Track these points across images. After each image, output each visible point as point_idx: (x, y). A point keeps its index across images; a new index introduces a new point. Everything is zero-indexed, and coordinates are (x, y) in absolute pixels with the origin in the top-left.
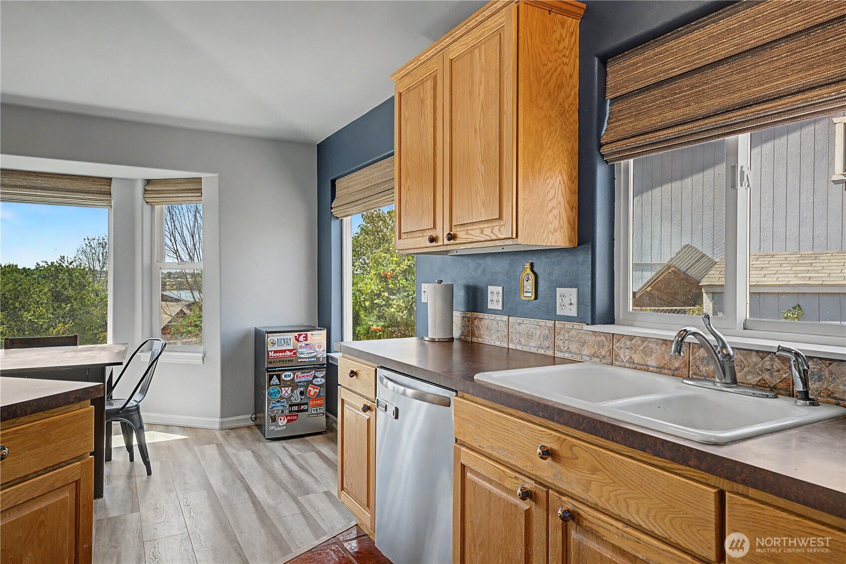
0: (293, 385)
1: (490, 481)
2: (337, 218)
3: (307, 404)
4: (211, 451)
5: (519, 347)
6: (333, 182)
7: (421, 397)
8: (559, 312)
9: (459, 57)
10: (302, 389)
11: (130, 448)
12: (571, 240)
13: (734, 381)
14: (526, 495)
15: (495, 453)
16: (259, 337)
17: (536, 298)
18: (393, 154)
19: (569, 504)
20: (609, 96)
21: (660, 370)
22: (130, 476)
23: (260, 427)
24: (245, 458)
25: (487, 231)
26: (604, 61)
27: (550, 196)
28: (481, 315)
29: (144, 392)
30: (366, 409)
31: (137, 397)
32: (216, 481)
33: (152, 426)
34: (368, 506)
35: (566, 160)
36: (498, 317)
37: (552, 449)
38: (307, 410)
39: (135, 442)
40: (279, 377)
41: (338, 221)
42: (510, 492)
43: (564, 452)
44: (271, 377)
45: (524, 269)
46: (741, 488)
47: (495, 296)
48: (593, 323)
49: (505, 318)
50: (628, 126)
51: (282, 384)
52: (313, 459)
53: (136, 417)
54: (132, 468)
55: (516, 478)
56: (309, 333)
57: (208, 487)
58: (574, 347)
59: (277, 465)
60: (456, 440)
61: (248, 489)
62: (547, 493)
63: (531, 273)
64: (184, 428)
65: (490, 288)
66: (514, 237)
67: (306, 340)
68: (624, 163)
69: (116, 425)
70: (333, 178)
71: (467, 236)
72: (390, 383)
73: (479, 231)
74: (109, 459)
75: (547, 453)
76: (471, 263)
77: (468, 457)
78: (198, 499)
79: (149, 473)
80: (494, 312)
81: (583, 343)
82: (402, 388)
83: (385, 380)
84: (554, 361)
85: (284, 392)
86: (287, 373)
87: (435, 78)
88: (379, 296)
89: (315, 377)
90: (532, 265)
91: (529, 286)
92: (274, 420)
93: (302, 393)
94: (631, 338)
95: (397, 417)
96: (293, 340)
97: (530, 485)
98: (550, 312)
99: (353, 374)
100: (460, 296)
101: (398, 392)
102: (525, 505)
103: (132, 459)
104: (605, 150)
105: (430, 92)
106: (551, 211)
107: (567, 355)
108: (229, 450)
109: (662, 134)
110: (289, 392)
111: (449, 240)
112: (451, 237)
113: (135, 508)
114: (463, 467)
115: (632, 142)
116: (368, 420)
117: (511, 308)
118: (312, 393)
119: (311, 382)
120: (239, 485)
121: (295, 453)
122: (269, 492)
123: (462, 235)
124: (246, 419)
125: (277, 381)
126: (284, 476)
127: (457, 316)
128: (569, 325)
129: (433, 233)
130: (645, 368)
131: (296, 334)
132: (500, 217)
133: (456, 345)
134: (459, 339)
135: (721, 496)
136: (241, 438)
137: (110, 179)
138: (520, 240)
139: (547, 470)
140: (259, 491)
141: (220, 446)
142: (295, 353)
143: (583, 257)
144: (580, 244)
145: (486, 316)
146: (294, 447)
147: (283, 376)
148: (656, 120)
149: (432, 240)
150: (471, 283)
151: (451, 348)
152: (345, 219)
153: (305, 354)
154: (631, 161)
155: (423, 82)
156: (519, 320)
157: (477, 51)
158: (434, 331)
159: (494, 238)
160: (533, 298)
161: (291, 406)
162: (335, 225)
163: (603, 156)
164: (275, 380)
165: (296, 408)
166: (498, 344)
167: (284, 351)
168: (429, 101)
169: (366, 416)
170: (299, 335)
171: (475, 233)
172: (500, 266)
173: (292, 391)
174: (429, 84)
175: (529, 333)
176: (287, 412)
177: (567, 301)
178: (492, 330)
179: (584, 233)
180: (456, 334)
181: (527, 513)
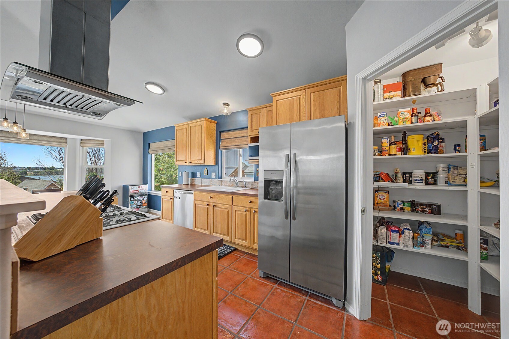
0: (138, 200)
1: (201, 205)
3: (142, 205)
5: (204, 184)
6: (149, 144)
8: (212, 177)
9: (193, 127)
10: (141, 201)
12: (214, 164)
13: (238, 186)
14: (208, 205)
15: (202, 200)
16: (125, 187)
17: (208, 175)
19: (214, 204)
20: (221, 139)
21: (229, 186)
25: (198, 162)
26: (220, 132)
27: (211, 156)
30: (171, 199)
34: (171, 219)
35: (214, 149)
36: (199, 179)
38: (142, 207)
40: (133, 198)
41: (150, 155)
42: (205, 205)
43: (213, 197)
44: (131, 198)
45: (205, 168)
46: (234, 195)
47: (198, 175)
48: (218, 179)
49: (201, 179)
50: (223, 145)
51: (134, 200)
55: (206, 203)
56: (142, 186)
58: (215, 184)
60: (194, 200)
62: (211, 203)
63: (207, 170)
65: (198, 173)
67: (142, 188)
68: (223, 151)
73: (196, 161)
75: (211, 198)
76: (193, 167)
77: (196, 202)
80: (199, 178)
83: (176, 192)
84: (211, 186)
85: (135, 202)
86: (136, 197)
87: (186, 129)
89: (144, 198)
90: (207, 168)
91: (206, 172)
93: (140, 202)
94: (224, 181)
95: (179, 199)
96: (138, 188)
97: (208, 203)
98: (210, 178)
99: (167, 192)
100: (190, 175)
105: (185, 132)
106: (211, 158)
110: (137, 202)
112: (190, 162)
114: (196, 204)
115: (224, 148)
116: (171, 201)
117: (202, 177)
118: (143, 202)
119: (143, 199)
123: (193, 162)
125: (133, 199)
127: (189, 179)
128: (214, 179)
129: (186, 161)
130: (227, 186)
132: (201, 159)
133: (189, 185)
135: (232, 197)
137: (67, 138)
138: (205, 164)
139: (211, 200)
142: (138, 191)
143: (217, 167)
144: (216, 164)
145: (196, 179)
148: (228, 145)
149: (185, 163)
150: (193, 172)
151: (188, 186)
152: (152, 154)
153: (141, 192)
154: (225, 150)
156: (204, 179)
157: (196, 127)
158: (184, 182)
159: (200, 163)
163: (220, 149)
164: (132, 199)
165: (138, 207)
166: (199, 184)
167: (135, 191)
170: (140, 186)
172: (200, 168)
173: (138, 202)
175: (206, 181)
176: (136, 208)
177: (214, 175)
178: (197, 181)
179: (217, 163)
180: (189, 183)
181: (208, 208)
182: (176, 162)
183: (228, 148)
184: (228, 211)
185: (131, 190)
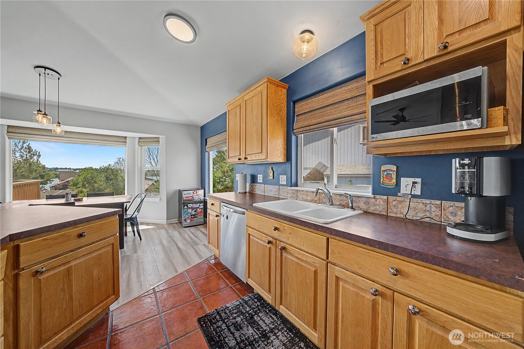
0: (192, 208)
1: (258, 238)
2: (208, 152)
3: (197, 215)
4: (163, 232)
5: (268, 195)
6: (206, 139)
7: (235, 212)
8: (281, 183)
9: (248, 99)
10: (195, 210)
11: (134, 231)
12: (284, 160)
13: (332, 204)
14: (269, 242)
15: (259, 230)
16: (180, 192)
17: (273, 179)
18: (226, 131)
19: (283, 245)
20: (296, 114)
21: (311, 201)
22: (134, 241)
23: (181, 223)
24: (175, 234)
25: (257, 157)
26: (294, 103)
27: (278, 145)
28: (255, 184)
29: (138, 211)
30: (217, 216)
31: (136, 213)
32: (165, 242)
33: (142, 224)
34: (218, 248)
35: (283, 134)
36: (261, 185)
37: (277, 228)
38: (197, 217)
39: (135, 229)
40: (187, 206)
41: (208, 153)
42: (264, 242)
43: (281, 228)
44: (184, 206)
45: (270, 169)
46: (334, 237)
47: (260, 178)
48: (291, 187)
49: (263, 185)
51: (188, 208)
52: (199, 234)
53: (135, 220)
54: (134, 238)
55: (266, 237)
56: (198, 191)
57: (162, 243)
58: (285, 194)
59: (187, 236)
60: (247, 226)
61: (176, 244)
62: (276, 241)
63: (272, 170)
64: (153, 224)
65: (259, 175)
66: (266, 158)
67: (197, 193)
68: (300, 136)
69: (128, 223)
70: (206, 138)
71: (251, 158)
72: (225, 207)
73: (255, 156)
74: (126, 235)
75: (276, 229)
76: (253, 167)
77: (250, 231)
78: (158, 248)
79: (141, 240)
80: (260, 183)
81: (288, 193)
82: (229, 209)
83: (223, 206)
84: (279, 199)
85: (189, 211)
86: (190, 204)
87: (240, 106)
88: (222, 178)
89: (200, 206)
90: (272, 168)
91: (271, 174)
92: (185, 220)
93: (195, 211)
94: (303, 191)
95: (227, 219)
96: (192, 193)
97: (271, 239)
98: (278, 183)
99: (212, 204)
100: (249, 178)
101: (228, 210)
102: (269, 246)
103: (134, 235)
104: (295, 131)
105: (239, 110)
106: (278, 150)
107: (283, 197)
108: (170, 231)
109: (311, 127)
110: (191, 211)
111: (245, 159)
112: (246, 158)
113: (136, 252)
114: (249, 234)
115: (302, 130)
116: (218, 220)
117: (265, 182)
118: (199, 211)
119: (198, 207)
120: (173, 243)
121: (193, 231)
122: (183, 245)
123: (249, 158)
124: (176, 220)
126: (189, 239)
127: (248, 185)
128: (283, 187)
129: (240, 157)
130: (307, 200)
131: (193, 191)
132: (262, 152)
133: (247, 194)
134: (248, 192)
135: (328, 239)
136: (174, 227)
137: (126, 137)
138: (268, 160)
139: (276, 234)
140: (180, 245)
141: (166, 230)
142: (193, 198)
143: (288, 165)
144: (287, 161)
145: (257, 184)
146: (193, 229)
147: (188, 206)
148: (310, 123)
149: (239, 159)
150: (252, 174)
151: (246, 195)
152: (210, 152)
153: (196, 198)
154: (303, 135)
155: (236, 107)
156: (268, 186)
157: (254, 98)
158: (240, 189)
159: (260, 159)
160: (272, 178)
161: (191, 215)
162: (207, 154)
163: (294, 133)
164: (186, 207)
165: (193, 216)
166: (261, 194)
167: (189, 197)
168: (238, 113)
169: (217, 218)
170: (194, 192)
171: (254, 157)
172: (261, 168)
173: (192, 211)
174: (238, 108)
175: (271, 190)
176: (190, 218)
177: (283, 179)
178: (259, 189)
179: (288, 158)
180: (247, 191)
181: (270, 248)
182: (229, 159)
183: (307, 129)
184: (316, 272)
185: (185, 195)
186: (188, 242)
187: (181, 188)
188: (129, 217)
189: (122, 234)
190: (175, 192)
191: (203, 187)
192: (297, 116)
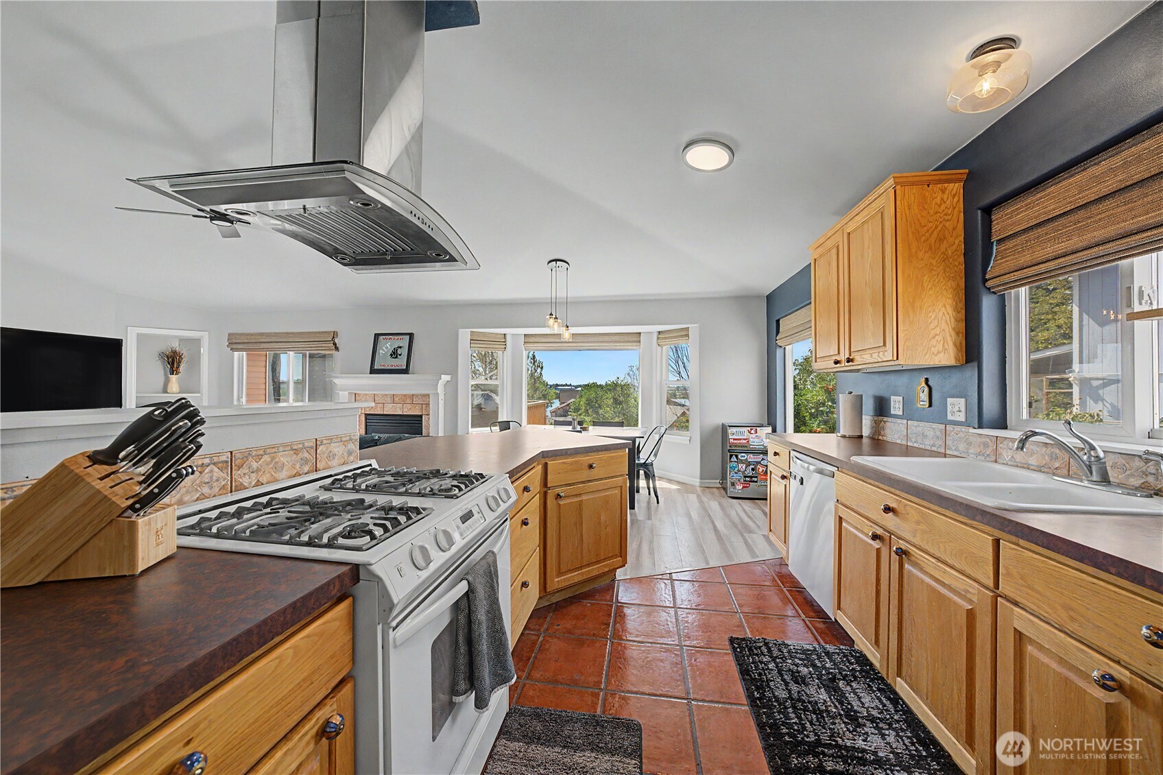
0: (749, 464)
1: (857, 528)
2: (781, 347)
3: (757, 477)
4: (693, 497)
5: (915, 445)
6: (778, 321)
7: (821, 472)
8: (950, 417)
9: (854, 231)
10: (753, 467)
11: (649, 488)
12: (957, 359)
14: (875, 537)
15: (859, 510)
16: (724, 429)
17: (930, 405)
18: (810, 303)
19: (903, 545)
20: (994, 239)
21: (1039, 469)
22: (649, 502)
23: (725, 489)
24: (714, 506)
25: (875, 355)
26: (988, 211)
27: (932, 326)
28: (885, 419)
29: (656, 455)
30: (784, 477)
31: (652, 458)
32: (695, 515)
33: (661, 478)
34: (785, 543)
35: (951, 296)
36: (899, 421)
37: (892, 508)
38: (756, 482)
39: (651, 486)
40: (737, 456)
41: (782, 349)
42: (867, 535)
44: (731, 456)
45: (920, 383)
46: (1014, 539)
47: (896, 405)
48: (980, 427)
49: (905, 421)
50: (1010, 263)
51: (739, 461)
52: (758, 513)
53: (650, 468)
54: (649, 498)
55: (871, 526)
56: (758, 428)
57: (690, 517)
58: (962, 446)
59: (733, 513)
60: (838, 500)
61: (713, 523)
62: (890, 536)
63: (926, 386)
64: (679, 482)
65: (893, 398)
66: (895, 358)
67: (756, 433)
68: (1014, 292)
69: (642, 472)
70: (777, 318)
71: (862, 360)
72: (798, 461)
73: (869, 355)
74: (638, 491)
75: (888, 509)
76: (878, 379)
77: (844, 513)
78: (683, 521)
79: (658, 503)
80: (896, 416)
81: (970, 444)
82: (806, 465)
83: (795, 459)
84: (945, 456)
85: (740, 467)
86: (743, 454)
87: (838, 247)
88: (823, 404)
89: (763, 459)
90: (927, 380)
91: (924, 396)
92: (733, 484)
93: (753, 469)
94: (1013, 440)
95: (802, 484)
96: (746, 432)
97: (879, 531)
98: (942, 419)
99: (776, 454)
100: (868, 406)
101: (804, 468)
102: (876, 544)
103: (649, 494)
104: (989, 284)
105: (835, 257)
106: (934, 337)
107: (956, 453)
108: (705, 499)
109: (1043, 267)
110: (744, 467)
111: (848, 362)
112: (849, 360)
113: (649, 518)
114: (840, 518)
116: (785, 485)
117: (909, 414)
118: (760, 470)
119: (759, 463)
120: (707, 518)
121: (747, 508)
122: (725, 527)
123: (858, 358)
124: (716, 483)
125: (736, 460)
126: (737, 520)
127: (866, 419)
128: (958, 428)
129: (838, 358)
130: (1027, 467)
131: (749, 429)
132: (885, 344)
133: (865, 441)
134: (869, 437)
135: (997, 543)
136: (712, 494)
137: (640, 333)
138: (901, 361)
139: (888, 520)
140: (719, 525)
141: (698, 496)
142: (748, 442)
143: (971, 373)
144: (967, 361)
145: (890, 419)
146: (747, 505)
147: (739, 457)
148: (1040, 254)
149: (837, 363)
150: (877, 394)
151: (861, 443)
152: (787, 347)
153: (755, 443)
154: (1022, 289)
155: (830, 250)
156: (916, 423)
157: (866, 226)
158: (845, 428)
159: (880, 360)
160: (927, 406)
161: (745, 477)
162: (779, 352)
163: (989, 289)
164: (734, 459)
165: (749, 479)
166: (899, 441)
167: (740, 439)
168: (834, 264)
169: (784, 482)
170: (751, 429)
171: (867, 358)
172: (902, 381)
173: (746, 468)
174: (834, 251)
175: (925, 433)
176: (742, 482)
177: (957, 408)
178: (895, 431)
179: (971, 351)
180: (866, 432)
181: (878, 551)
182: (816, 361)
183: (1038, 275)
184: (971, 614)
185: (733, 434)
186: (735, 526)
187: (727, 421)
188: (642, 461)
189: (634, 490)
190: (716, 429)
191: (771, 422)
192: (999, 241)
